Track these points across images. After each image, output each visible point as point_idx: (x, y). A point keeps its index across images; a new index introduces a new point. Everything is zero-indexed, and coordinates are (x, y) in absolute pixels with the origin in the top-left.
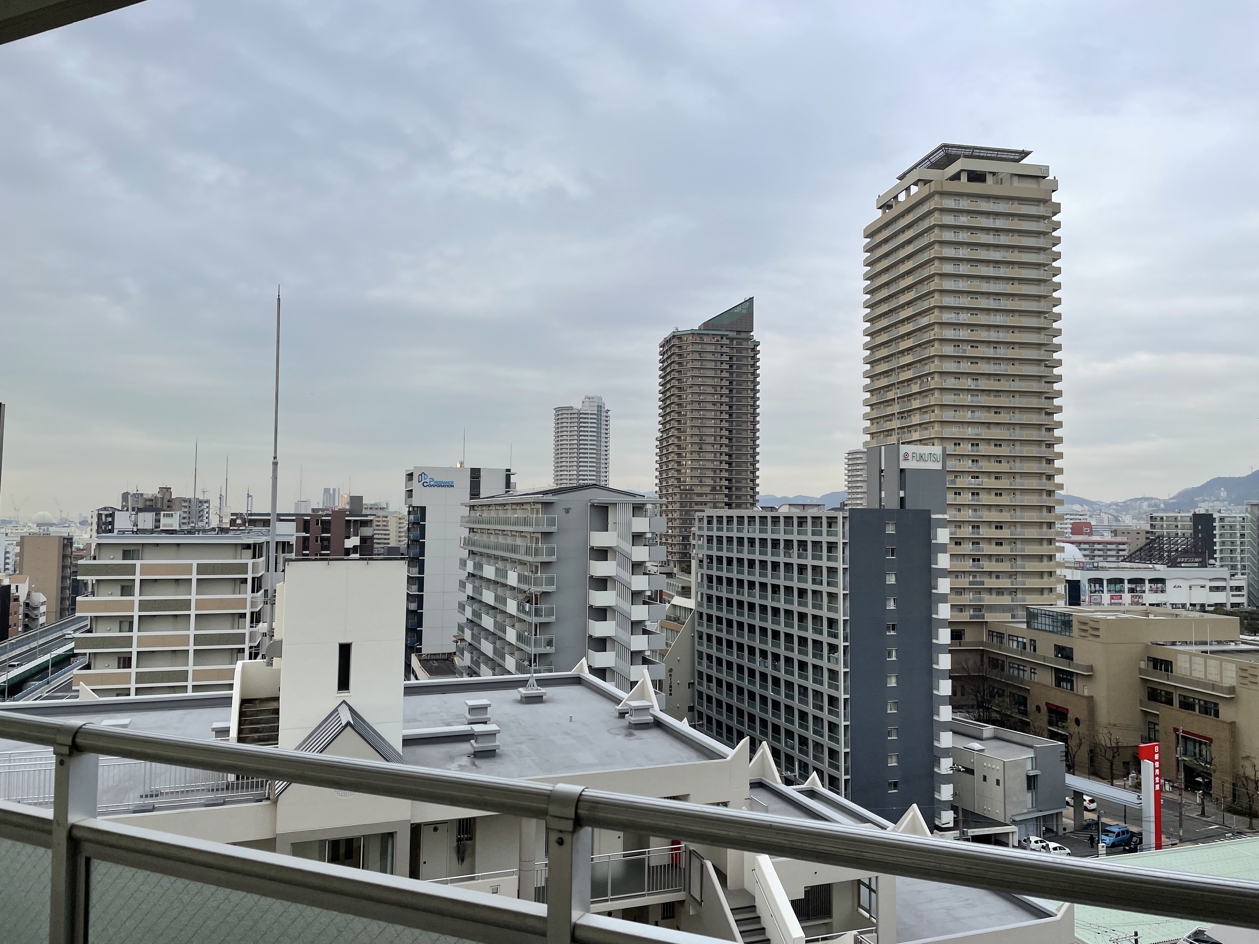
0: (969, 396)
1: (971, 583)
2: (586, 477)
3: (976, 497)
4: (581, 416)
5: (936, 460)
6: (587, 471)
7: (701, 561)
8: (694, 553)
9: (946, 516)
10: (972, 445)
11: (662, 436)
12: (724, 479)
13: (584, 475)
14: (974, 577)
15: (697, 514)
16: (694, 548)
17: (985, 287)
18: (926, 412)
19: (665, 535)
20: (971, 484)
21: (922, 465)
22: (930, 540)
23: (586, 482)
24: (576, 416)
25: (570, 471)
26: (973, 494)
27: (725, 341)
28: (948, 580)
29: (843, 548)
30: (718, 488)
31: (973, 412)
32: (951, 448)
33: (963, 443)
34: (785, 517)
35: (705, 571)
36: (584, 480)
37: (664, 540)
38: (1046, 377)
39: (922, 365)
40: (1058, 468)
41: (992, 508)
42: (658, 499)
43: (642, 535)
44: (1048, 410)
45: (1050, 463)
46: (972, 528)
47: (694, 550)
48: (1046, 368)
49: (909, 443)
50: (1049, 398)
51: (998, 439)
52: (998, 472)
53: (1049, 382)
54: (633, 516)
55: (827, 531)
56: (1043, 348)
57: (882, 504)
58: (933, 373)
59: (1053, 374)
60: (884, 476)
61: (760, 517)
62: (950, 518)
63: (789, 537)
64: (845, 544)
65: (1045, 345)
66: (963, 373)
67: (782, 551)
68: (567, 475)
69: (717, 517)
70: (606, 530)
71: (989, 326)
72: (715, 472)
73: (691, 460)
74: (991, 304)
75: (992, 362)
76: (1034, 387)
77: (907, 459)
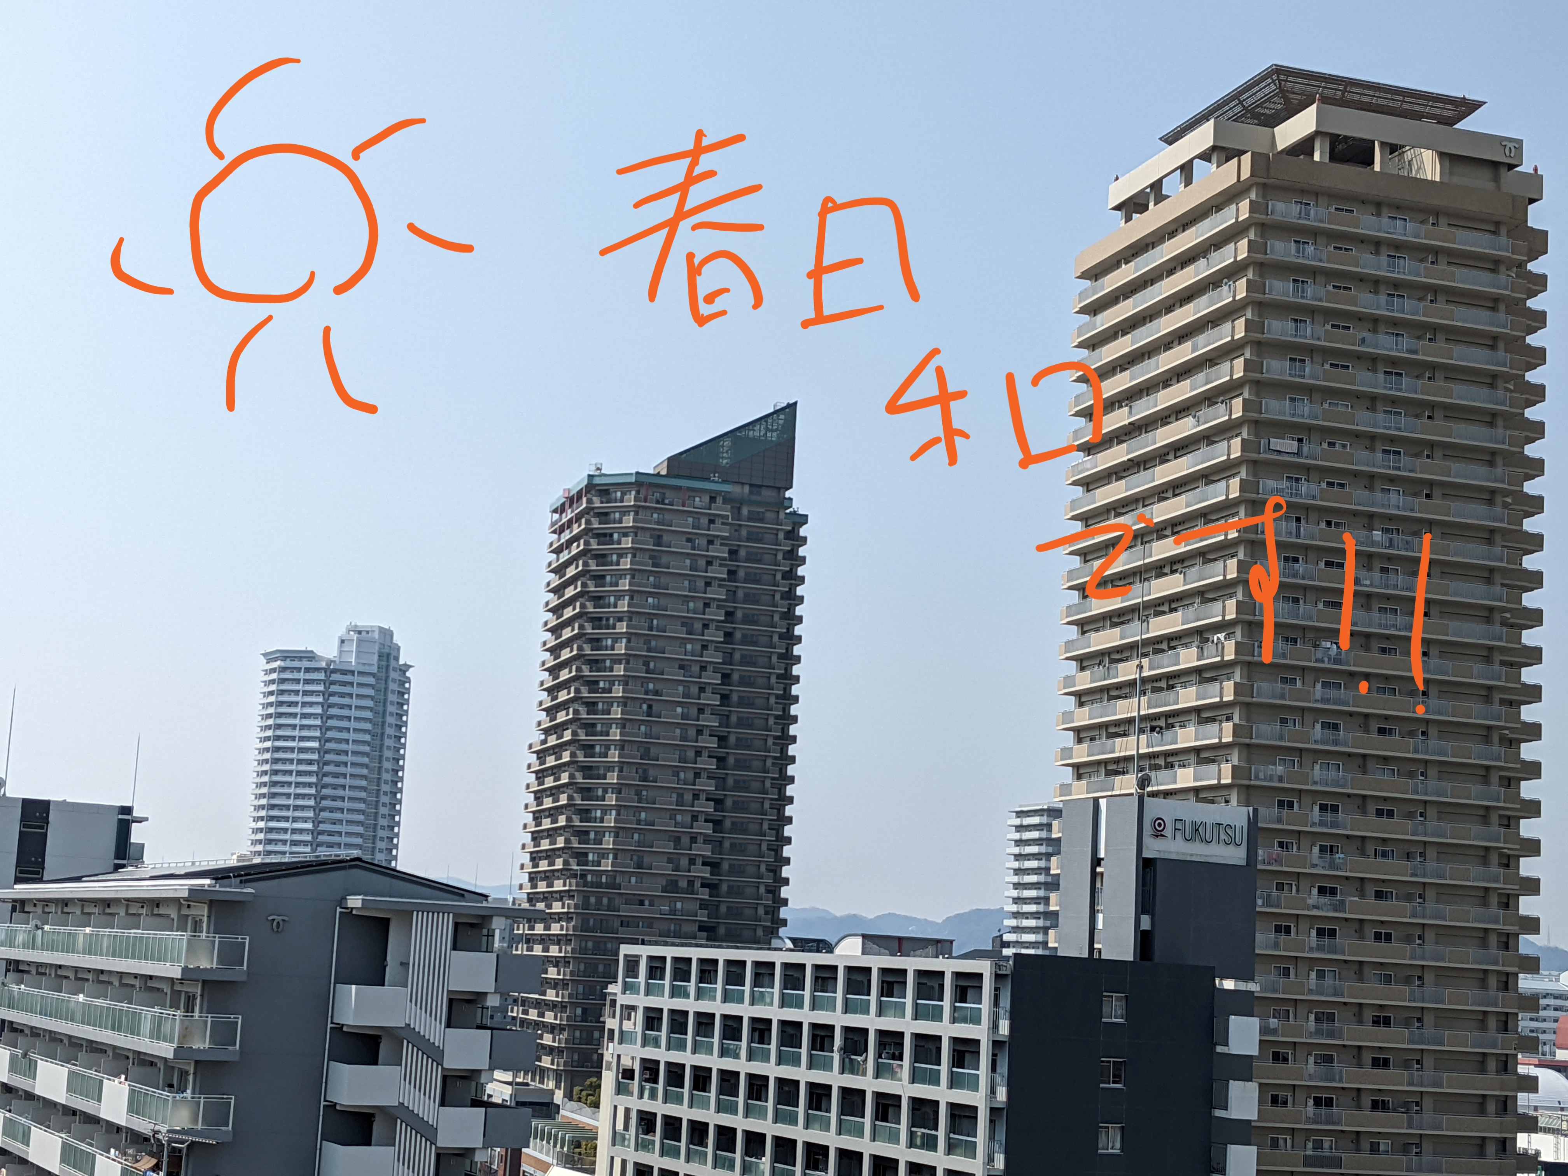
0: (1319, 686)
3: (1327, 941)
4: (337, 674)
5: (1231, 842)
7: (627, 1076)
8: (610, 1051)
9: (1251, 986)
10: (1323, 808)
13: (331, 834)
14: (1318, 1145)
15: (626, 949)
16: (611, 1039)
17: (1364, 421)
18: (1212, 720)
19: (537, 1004)
20: (1318, 906)
21: (1197, 851)
22: (1213, 1047)
24: (322, 676)
25: (294, 820)
26: (1320, 933)
27: (722, 510)
28: (1254, 1149)
29: (994, 1055)
30: (683, 884)
31: (1325, 726)
32: (1269, 816)
33: (1300, 802)
34: (850, 969)
35: (636, 1103)
37: (533, 1015)
38: (1502, 650)
39: (1206, 601)
40: (1528, 879)
41: (1367, 970)
42: (526, 905)
43: (475, 999)
44: (1507, 732)
45: (1507, 866)
46: (1317, 1019)
47: (611, 1045)
48: (1505, 629)
49: (1167, 794)
50: (1511, 703)
51: (1385, 799)
52: (1383, 881)
53: (1511, 664)
54: (455, 948)
55: (955, 1009)
56: (1498, 578)
57: (1096, 946)
58: (1232, 624)
59: (1520, 643)
60: (1102, 874)
61: (786, 966)
62: (1261, 991)
63: (856, 1021)
64: (997, 1045)
65: (1504, 571)
66: (1304, 628)
67: (836, 1057)
68: (285, 830)
69: (676, 960)
70: (380, 981)
71: (1371, 517)
72: (677, 840)
73: (618, 808)
74: (1377, 462)
75: (1375, 605)
76: (1477, 673)
77: (1162, 835)
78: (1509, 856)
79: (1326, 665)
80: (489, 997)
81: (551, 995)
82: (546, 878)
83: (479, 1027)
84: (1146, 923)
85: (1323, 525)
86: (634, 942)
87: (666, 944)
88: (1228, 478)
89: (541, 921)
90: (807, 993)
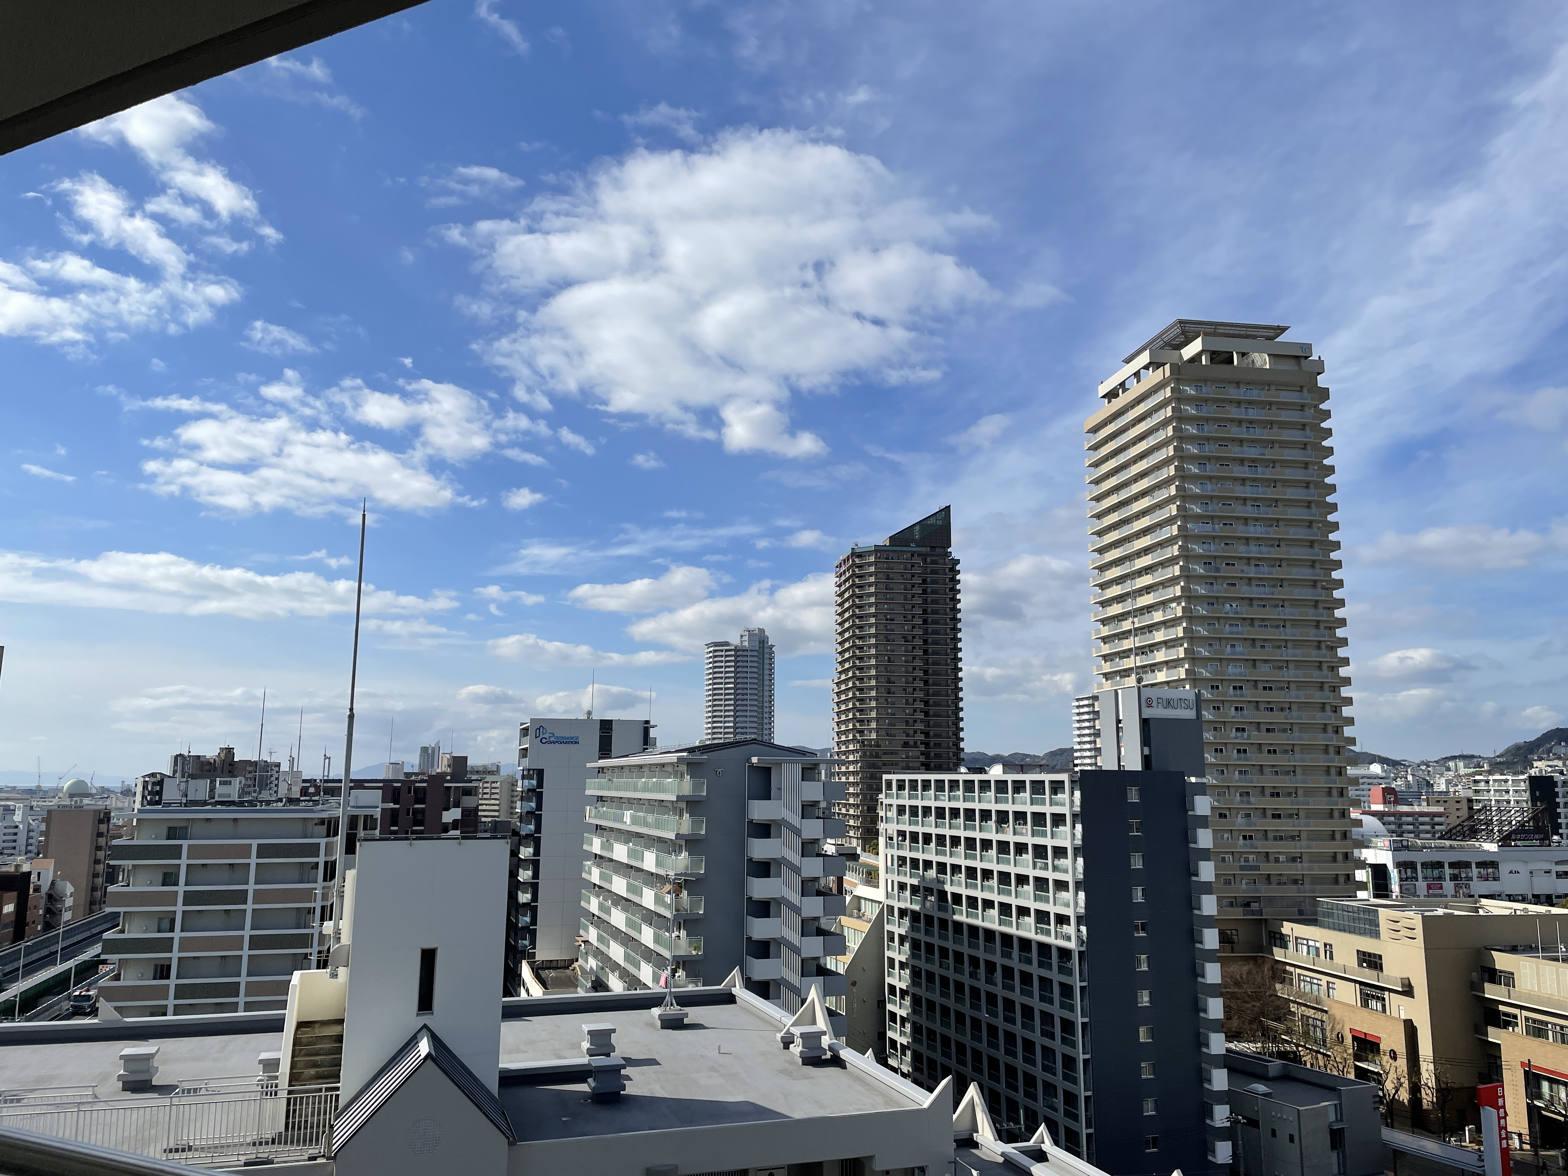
0: (1227, 626)
1: (1242, 868)
3: (1242, 755)
4: (739, 653)
5: (1187, 707)
6: (746, 722)
7: (891, 839)
8: (882, 826)
9: (1204, 780)
10: (1235, 688)
11: (839, 678)
12: (919, 732)
14: (1247, 860)
15: (885, 777)
16: (882, 821)
17: (1240, 491)
18: (1174, 646)
19: (845, 805)
20: (1236, 738)
21: (1170, 713)
22: (1186, 811)
23: (744, 736)
24: (733, 653)
25: (725, 722)
26: (1239, 751)
27: (917, 560)
28: (1213, 863)
29: (1073, 820)
30: (912, 743)
31: (1233, 646)
32: (1206, 693)
33: (1222, 685)
34: (997, 782)
35: (897, 853)
36: (742, 734)
37: (844, 811)
38: (1323, 601)
39: (1165, 587)
40: (1347, 718)
41: (1264, 769)
42: (836, 757)
43: (815, 804)
44: (1329, 643)
46: (1241, 795)
47: (882, 824)
48: (1323, 591)
49: (1153, 685)
50: (1330, 628)
51: (1267, 681)
52: (1270, 723)
53: (1329, 609)
54: (803, 780)
55: (1051, 799)
56: (1317, 565)
57: (1122, 764)
58: (1179, 598)
59: (1332, 597)
60: (1122, 727)
61: (965, 781)
62: (1210, 782)
63: (1002, 807)
64: (1075, 816)
65: (1321, 562)
66: (1217, 598)
67: (993, 825)
68: (721, 727)
69: (910, 781)
70: (769, 798)
71: (1247, 539)
72: (907, 723)
73: (877, 708)
74: (1248, 511)
75: (1254, 583)
76: (1311, 614)
77: (1152, 706)
78: (1336, 707)
79: (1230, 615)
80: (821, 803)
81: (851, 801)
82: (845, 744)
83: (818, 818)
84: (1146, 751)
85: (1223, 545)
86: (890, 773)
87: (905, 773)
88: (1171, 525)
89: (844, 765)
90: (976, 794)
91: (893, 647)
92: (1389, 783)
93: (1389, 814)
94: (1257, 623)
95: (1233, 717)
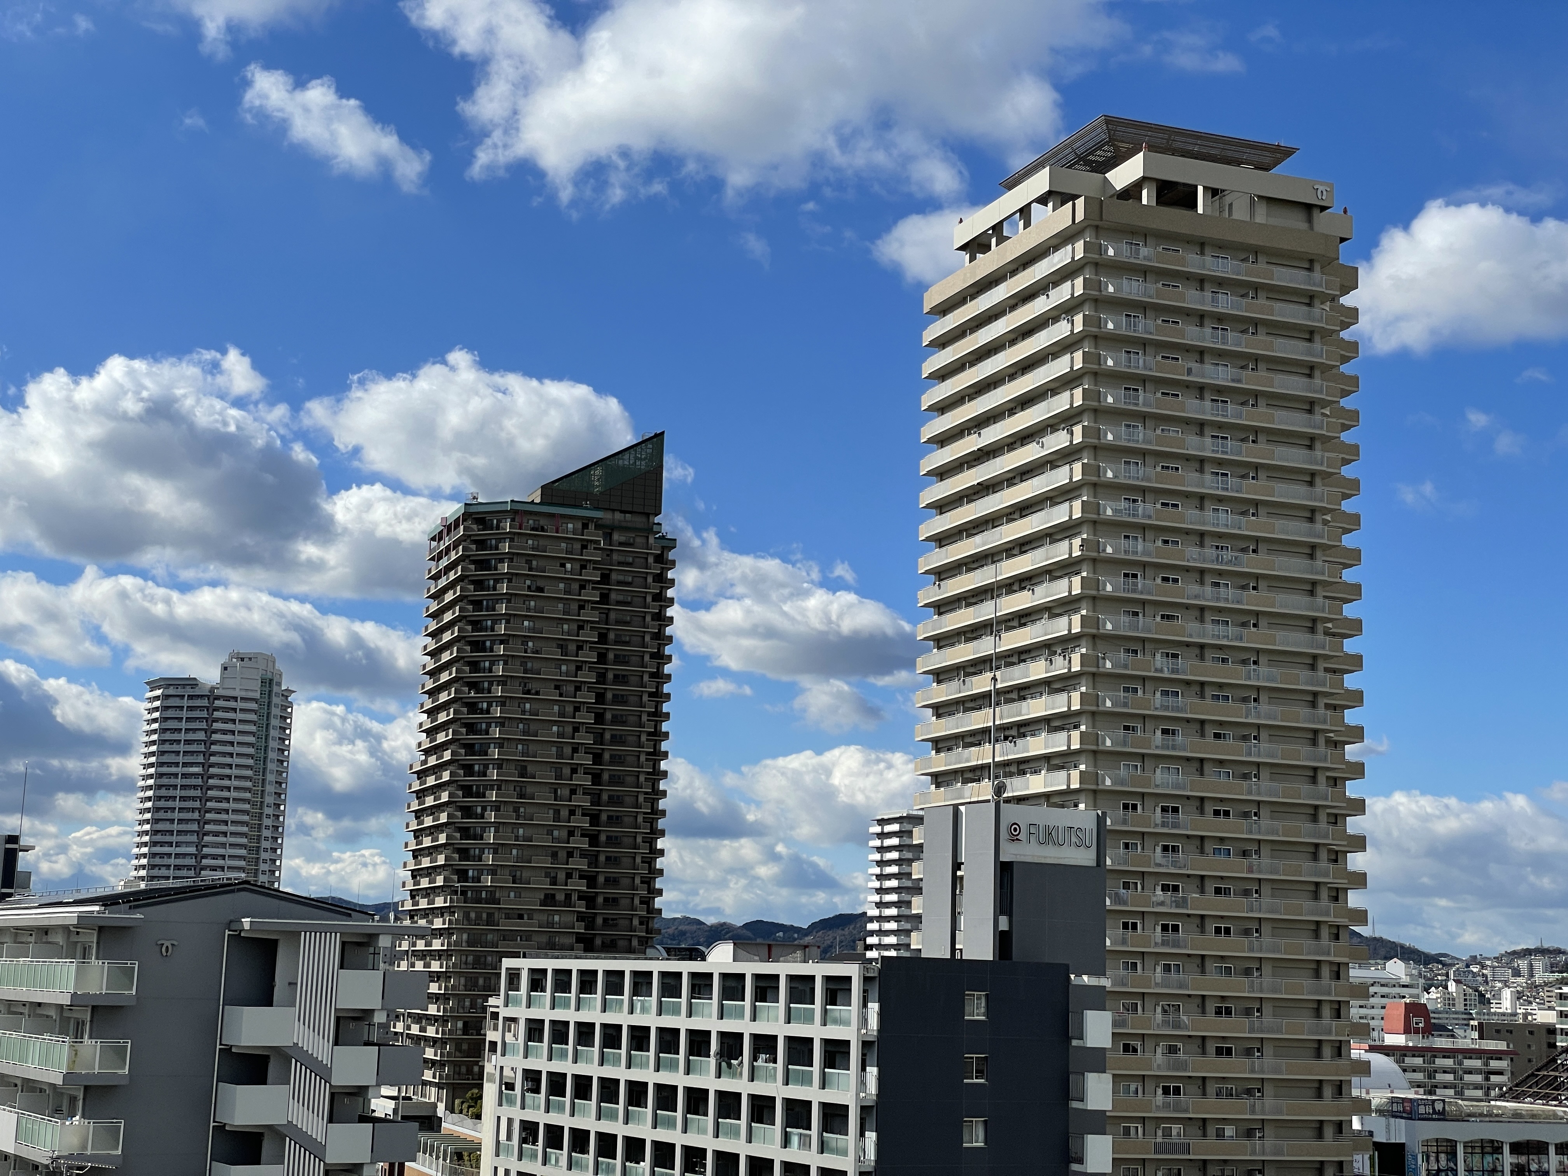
0: (1158, 694)
1: (1158, 1148)
2: (220, 862)
3: (1170, 936)
4: (218, 703)
5: (1082, 845)
6: (223, 845)
7: (510, 1086)
8: (492, 1062)
9: (1105, 982)
10: (1164, 810)
11: (425, 762)
12: (576, 874)
13: (214, 857)
14: (1167, 1132)
15: (507, 963)
16: (493, 1051)
17: (1194, 445)
18: (1063, 728)
19: (419, 1019)
20: (1162, 904)
21: (1050, 854)
22: (1068, 1039)
23: (218, 875)
24: (205, 702)
25: (178, 844)
26: (1165, 928)
27: (592, 534)
28: (1109, 1138)
29: (863, 1054)
30: (560, 897)
31: (1165, 732)
32: (1115, 817)
33: (1143, 805)
34: (724, 976)
35: (520, 1115)
36: (214, 869)
37: (415, 1030)
38: (1327, 657)
39: (1053, 615)
40: (1354, 873)
41: (1208, 963)
42: (407, 922)
43: (362, 1016)
44: (1332, 735)
45: (1336, 861)
46: (1164, 1011)
47: (494, 1057)
48: (1328, 638)
49: (1020, 799)
50: (1335, 707)
51: (1221, 800)
52: (1222, 878)
53: (1334, 671)
54: (342, 967)
55: (825, 1012)
56: (1320, 591)
57: (957, 947)
58: (1077, 637)
59: (1342, 651)
60: (962, 878)
61: (663, 975)
62: (1113, 985)
63: (730, 1025)
64: (866, 1047)
65: (1326, 585)
66: (1143, 640)
67: (712, 1061)
68: (169, 855)
69: (556, 972)
70: (268, 1001)
71: (1202, 535)
72: (554, 855)
73: (497, 826)
74: (1209, 484)
75: (1209, 617)
76: (1303, 680)
77: (1018, 839)
78: (1337, 852)
79: (1166, 674)
80: (376, 1014)
81: (432, 1010)
82: (427, 895)
83: (366, 1044)
84: (1004, 923)
85: (1159, 543)
86: (516, 955)
87: (546, 957)
88: (1070, 500)
89: (422, 937)
90: (684, 1000)
91: (536, 706)
92: (1418, 996)
93: (1415, 1051)
94: (1209, 692)
95: (1160, 865)
